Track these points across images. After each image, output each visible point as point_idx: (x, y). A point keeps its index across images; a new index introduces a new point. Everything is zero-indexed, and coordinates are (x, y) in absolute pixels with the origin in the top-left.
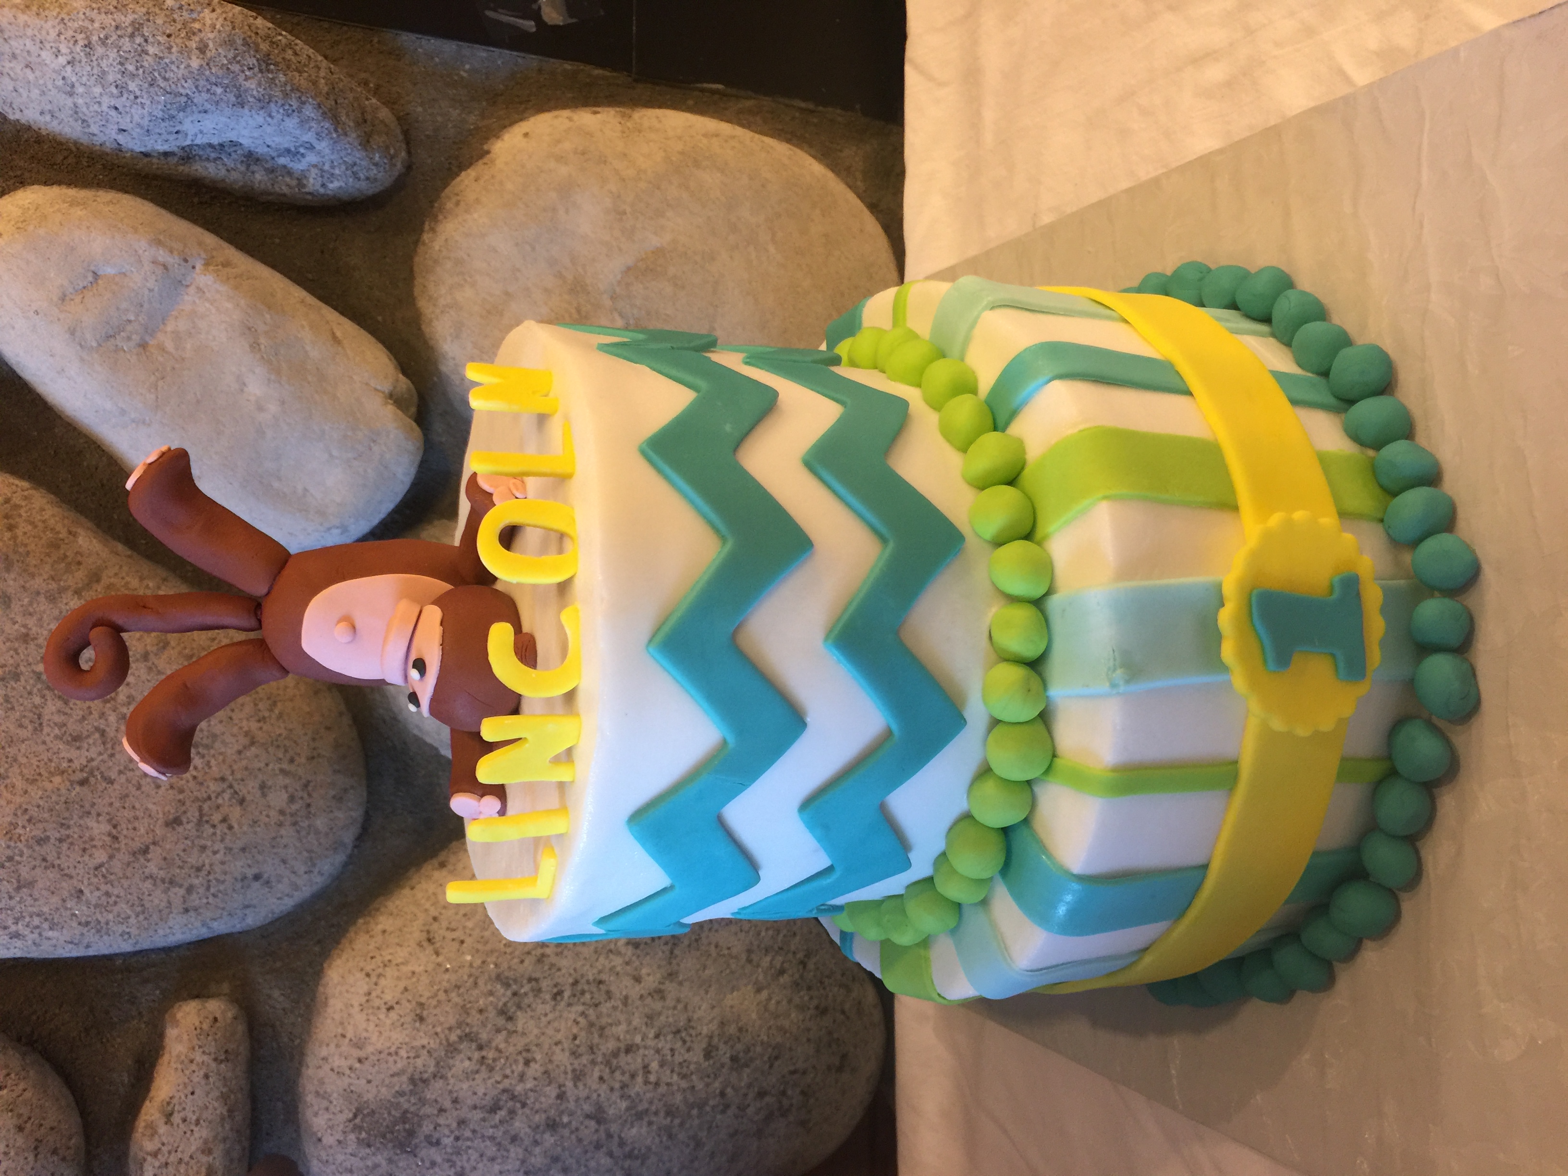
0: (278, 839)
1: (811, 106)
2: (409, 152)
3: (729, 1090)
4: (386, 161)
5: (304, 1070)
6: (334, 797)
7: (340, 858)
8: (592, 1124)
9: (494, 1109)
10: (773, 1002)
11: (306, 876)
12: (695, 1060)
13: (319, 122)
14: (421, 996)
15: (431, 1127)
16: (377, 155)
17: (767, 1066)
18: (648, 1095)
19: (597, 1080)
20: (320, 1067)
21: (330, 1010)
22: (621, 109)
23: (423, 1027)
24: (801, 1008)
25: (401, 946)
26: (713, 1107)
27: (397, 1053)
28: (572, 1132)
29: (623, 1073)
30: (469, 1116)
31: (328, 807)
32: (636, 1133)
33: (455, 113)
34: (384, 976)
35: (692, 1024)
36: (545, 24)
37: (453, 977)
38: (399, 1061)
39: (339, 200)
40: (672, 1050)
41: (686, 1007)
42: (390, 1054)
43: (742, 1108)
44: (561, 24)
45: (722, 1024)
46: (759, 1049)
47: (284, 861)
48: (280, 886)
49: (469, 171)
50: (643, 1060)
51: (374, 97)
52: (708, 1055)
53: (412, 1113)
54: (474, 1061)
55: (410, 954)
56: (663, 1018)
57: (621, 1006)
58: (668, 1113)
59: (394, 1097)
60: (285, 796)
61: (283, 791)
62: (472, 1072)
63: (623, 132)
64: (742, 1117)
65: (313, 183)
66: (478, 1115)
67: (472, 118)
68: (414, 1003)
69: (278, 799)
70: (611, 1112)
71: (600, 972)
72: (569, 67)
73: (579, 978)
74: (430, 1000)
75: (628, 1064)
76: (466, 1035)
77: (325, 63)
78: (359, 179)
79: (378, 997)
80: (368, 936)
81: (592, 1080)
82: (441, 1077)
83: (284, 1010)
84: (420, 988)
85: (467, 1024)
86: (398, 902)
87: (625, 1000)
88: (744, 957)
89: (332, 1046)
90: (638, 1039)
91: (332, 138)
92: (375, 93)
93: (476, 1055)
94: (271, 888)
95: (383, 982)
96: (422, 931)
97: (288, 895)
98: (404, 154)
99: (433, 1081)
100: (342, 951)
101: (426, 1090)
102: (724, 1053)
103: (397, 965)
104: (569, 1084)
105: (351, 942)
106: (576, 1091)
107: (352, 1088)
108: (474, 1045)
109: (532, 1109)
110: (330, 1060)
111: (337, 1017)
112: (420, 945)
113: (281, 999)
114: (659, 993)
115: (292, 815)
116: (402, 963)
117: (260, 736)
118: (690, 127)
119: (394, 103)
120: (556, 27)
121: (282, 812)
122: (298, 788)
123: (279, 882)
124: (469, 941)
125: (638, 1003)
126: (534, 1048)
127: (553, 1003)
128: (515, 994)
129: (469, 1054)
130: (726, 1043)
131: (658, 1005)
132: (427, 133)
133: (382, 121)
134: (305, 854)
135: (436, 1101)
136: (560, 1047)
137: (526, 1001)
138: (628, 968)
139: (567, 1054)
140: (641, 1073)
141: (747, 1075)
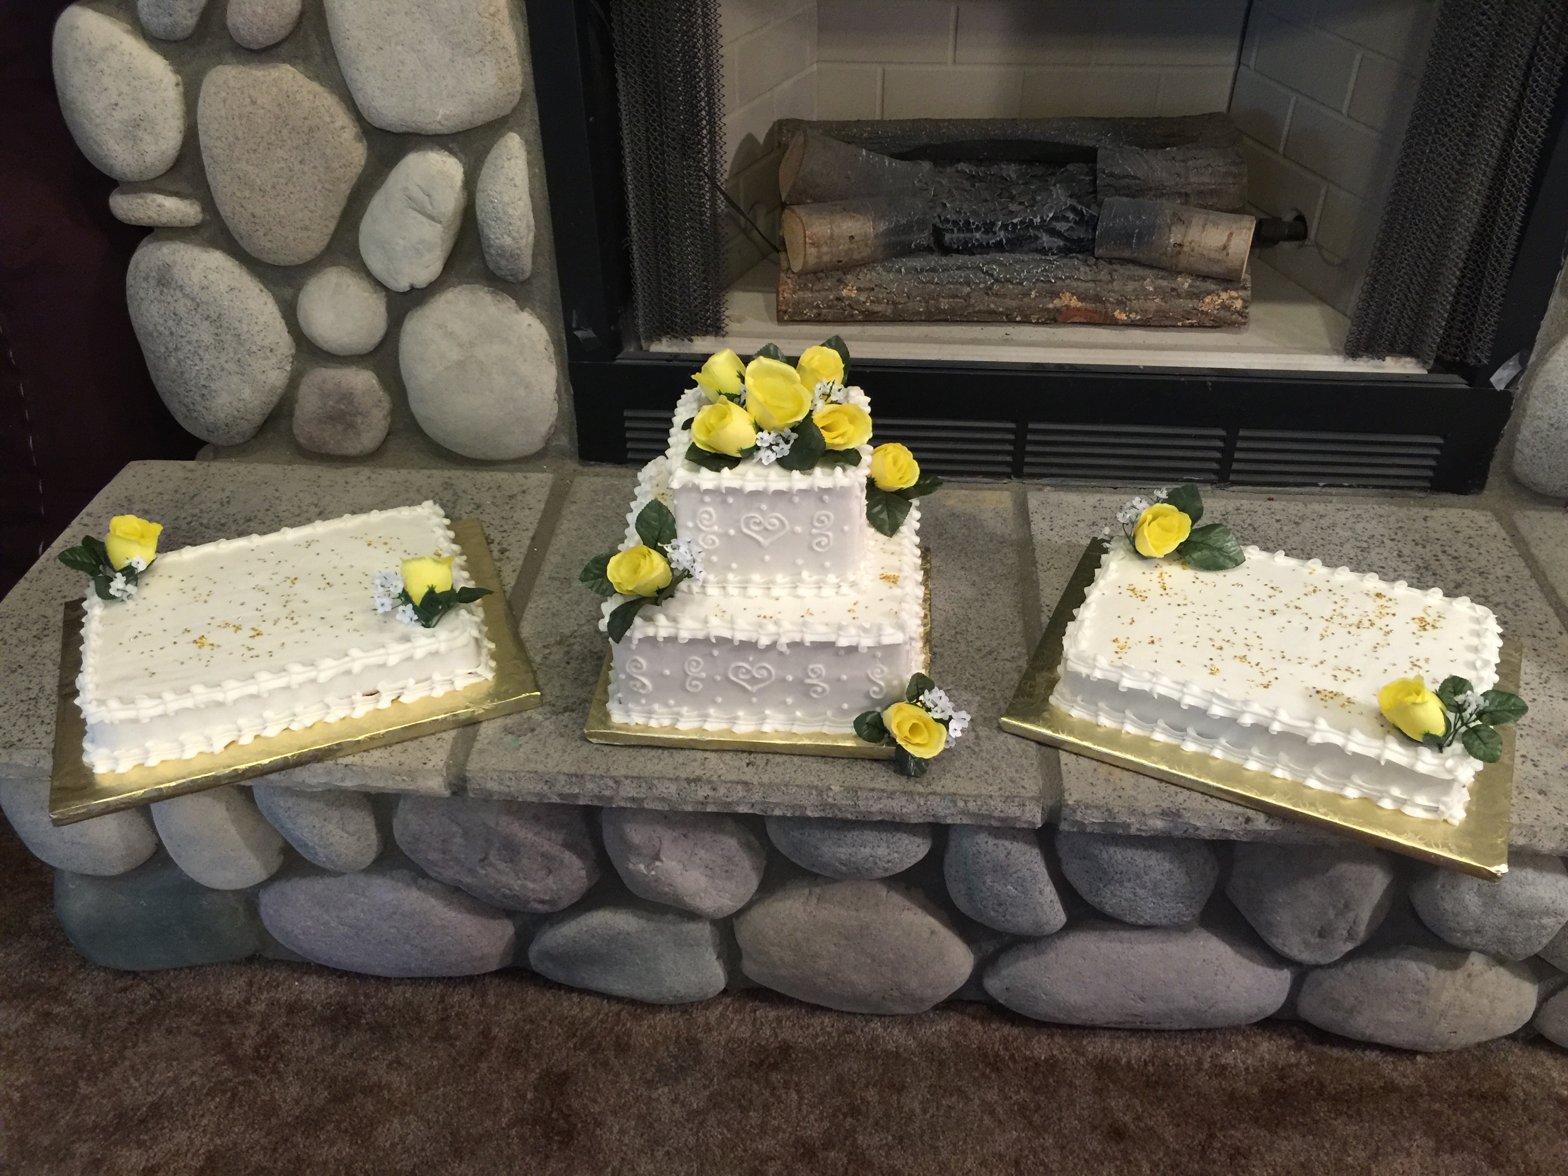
3: (192, 393)
8: (174, 347)
9: (175, 314)
10: (226, 408)
12: (201, 381)
14: (211, 288)
15: (166, 292)
17: (203, 406)
18: (186, 366)
19: (189, 349)
21: (205, 252)
23: (200, 289)
24: (226, 418)
25: (229, 278)
26: (186, 387)
27: (190, 280)
28: (170, 340)
29: (193, 357)
30: (172, 305)
32: (173, 361)
35: (213, 381)
36: (575, 332)
37: (219, 299)
38: (188, 281)
40: (203, 374)
41: (219, 378)
42: (190, 277)
43: (187, 397)
44: (577, 337)
45: (215, 391)
46: (208, 403)
49: (515, 303)
50: (198, 364)
52: (204, 386)
53: (170, 286)
54: (190, 307)
55: (226, 282)
56: (214, 371)
57: (216, 356)
58: (182, 373)
59: (175, 279)
62: (186, 306)
66: (172, 308)
67: (535, 305)
68: (208, 285)
69: (268, 245)
70: (179, 353)
72: (564, 339)
73: (224, 342)
74: (210, 291)
75: (196, 359)
76: (199, 304)
79: (210, 271)
80: (233, 266)
81: (189, 347)
82: (184, 296)
84: (214, 287)
85: (203, 305)
86: (245, 276)
87: (218, 358)
88: (241, 398)
89: (191, 253)
90: (205, 362)
93: (192, 308)
95: (216, 273)
96: (235, 286)
99: (182, 292)
100: (226, 257)
101: (179, 290)
102: (204, 391)
103: (222, 277)
104: (186, 339)
105: (230, 259)
106: (184, 342)
107: (177, 264)
108: (196, 307)
109: (176, 327)
110: (186, 252)
111: (201, 256)
112: (230, 285)
114: (223, 370)
116: (223, 280)
124: (232, 303)
125: (218, 362)
126: (197, 327)
127: (214, 333)
128: (215, 321)
129: (192, 305)
130: (209, 392)
131: (218, 369)
132: (528, 288)
135: (175, 294)
136: (199, 336)
138: (230, 359)
139: (197, 339)
140: (194, 363)
141: (199, 399)
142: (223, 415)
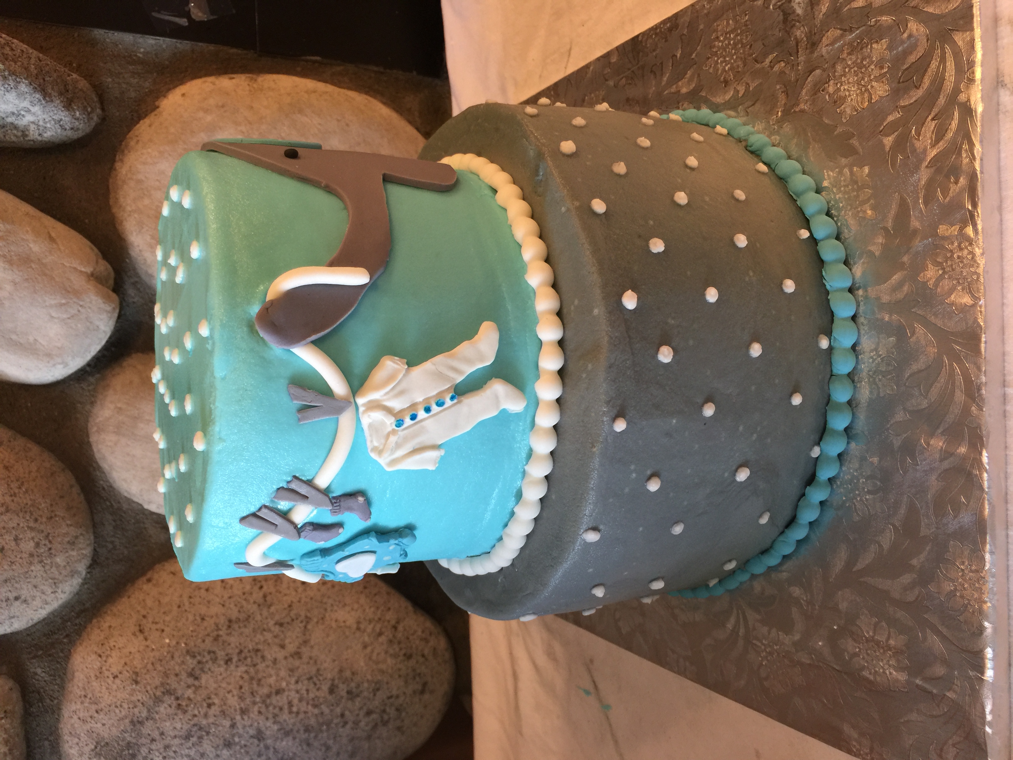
0: (30, 573)
1: (382, 70)
2: (103, 109)
3: (347, 713)
4: (84, 116)
5: (61, 719)
6: (69, 542)
7: (76, 581)
8: (256, 741)
9: (188, 737)
10: (375, 655)
11: (52, 594)
12: (323, 695)
13: (31, 94)
14: (136, 668)
15: (147, 751)
16: (78, 113)
17: (372, 695)
18: (292, 721)
19: (256, 713)
20: (72, 717)
21: (76, 680)
22: (250, 75)
23: (138, 688)
24: (395, 656)
25: (122, 636)
26: (337, 725)
27: (121, 706)
28: (241, 747)
29: (275, 707)
30: (172, 743)
31: (64, 549)
32: (285, 745)
33: (134, 81)
34: (111, 657)
35: (321, 672)
36: (194, 20)
37: (157, 654)
38: (122, 710)
39: (53, 143)
40: (307, 690)
41: (316, 662)
42: (116, 707)
43: (356, 723)
44: (206, 20)
45: (341, 671)
46: (366, 685)
47: (35, 587)
48: (34, 603)
49: (145, 120)
50: (287, 698)
51: (75, 73)
52: (331, 691)
53: (133, 743)
54: (173, 706)
55: (128, 640)
56: (300, 670)
57: (272, 665)
58: (307, 730)
59: (121, 734)
60: (32, 544)
61: (32, 541)
62: (172, 714)
63: (250, 91)
64: (356, 729)
65: (33, 134)
66: (177, 741)
67: (147, 84)
68: (131, 672)
69: (28, 546)
70: (268, 733)
71: (257, 644)
72: (213, 48)
73: (243, 648)
74: (142, 670)
75: (278, 701)
76: (167, 691)
77: (35, 54)
78: (66, 130)
79: (107, 670)
80: (99, 631)
81: (254, 714)
82: (152, 719)
83: (45, 681)
84: (135, 663)
85: (168, 684)
86: (119, 607)
87: (275, 661)
88: (355, 626)
89: (79, 703)
90: (284, 684)
91: (41, 104)
92: (77, 70)
93: (175, 704)
94: (28, 604)
95: (110, 660)
96: (135, 625)
97: (41, 608)
98: (99, 111)
99: (146, 722)
100: (83, 641)
101: (142, 728)
102: (342, 689)
103: (119, 648)
104: (238, 717)
105: (88, 635)
106: (243, 722)
107: (93, 730)
108: (173, 698)
109: (213, 735)
110: (78, 713)
111: (80, 685)
112: (134, 634)
113: (43, 674)
114: (297, 655)
115: (38, 556)
116: (123, 647)
117: (12, 506)
118: (296, 86)
119: (91, 76)
120: (201, 23)
121: (31, 555)
122: (42, 539)
123: (33, 600)
124: (166, 629)
125: (284, 662)
126: (213, 696)
127: (225, 666)
128: (199, 662)
129: (169, 702)
130: (343, 683)
131: (297, 663)
132: (116, 95)
133: (81, 90)
134: (50, 581)
135: (149, 735)
136: (231, 694)
137: (207, 666)
138: (277, 641)
139: (236, 698)
140: (286, 707)
141: (358, 702)
142: (390, 661)
